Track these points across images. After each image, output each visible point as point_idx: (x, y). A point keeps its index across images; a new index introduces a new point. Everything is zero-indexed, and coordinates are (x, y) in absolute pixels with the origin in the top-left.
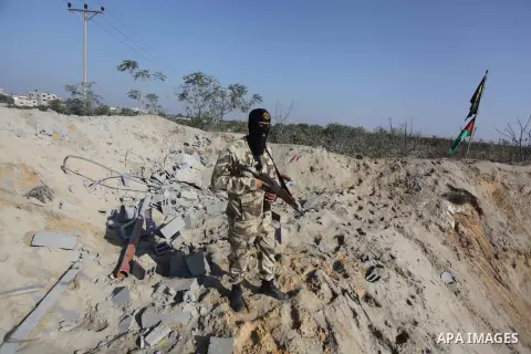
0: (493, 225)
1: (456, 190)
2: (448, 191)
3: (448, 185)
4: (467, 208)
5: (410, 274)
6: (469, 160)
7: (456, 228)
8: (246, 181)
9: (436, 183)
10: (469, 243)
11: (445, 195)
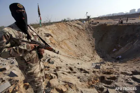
0: (55, 38)
1: (46, 34)
2: (45, 35)
3: (44, 33)
4: (50, 37)
5: (55, 56)
6: (44, 27)
7: (51, 42)
8: (23, 47)
9: (41, 34)
10: (55, 44)
11: (45, 36)
